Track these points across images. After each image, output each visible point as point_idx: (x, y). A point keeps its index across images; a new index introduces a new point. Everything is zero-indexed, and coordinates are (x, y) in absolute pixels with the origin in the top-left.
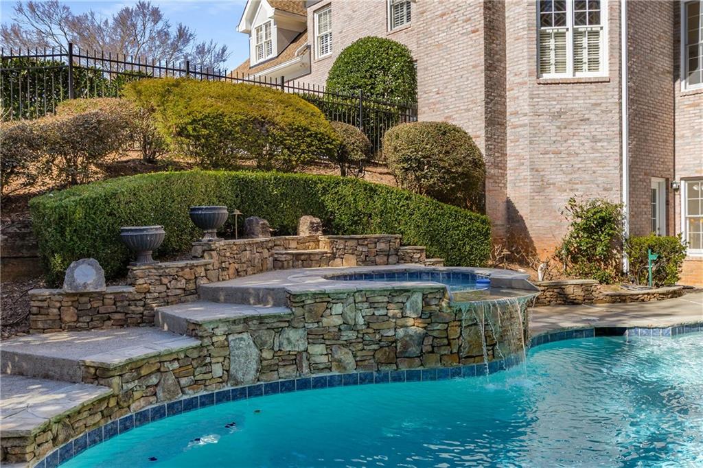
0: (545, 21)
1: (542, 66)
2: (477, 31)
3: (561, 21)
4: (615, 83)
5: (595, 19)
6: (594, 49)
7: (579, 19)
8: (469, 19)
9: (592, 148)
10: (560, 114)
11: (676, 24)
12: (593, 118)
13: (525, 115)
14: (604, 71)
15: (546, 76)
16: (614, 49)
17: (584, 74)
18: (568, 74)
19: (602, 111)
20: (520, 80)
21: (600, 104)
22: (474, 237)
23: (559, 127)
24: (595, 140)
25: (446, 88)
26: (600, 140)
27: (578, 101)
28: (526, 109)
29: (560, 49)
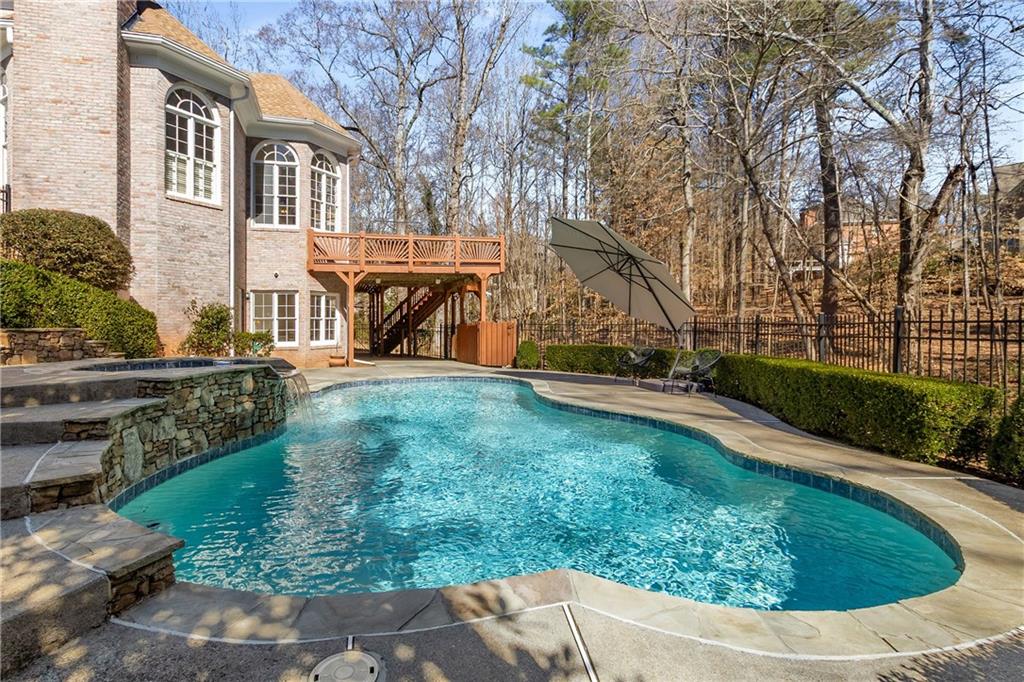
0: (170, 145)
1: (167, 184)
2: (108, 133)
3: (183, 149)
4: (226, 212)
5: (210, 157)
6: (208, 180)
7: (199, 153)
8: (97, 118)
9: (210, 261)
10: (184, 228)
11: (248, 176)
12: (210, 236)
13: (154, 223)
14: (216, 200)
15: (169, 193)
16: (225, 185)
17: (201, 199)
18: (189, 195)
19: (218, 233)
20: (148, 191)
21: (215, 227)
22: (146, 331)
23: (183, 239)
24: (211, 255)
25: (61, 178)
26: (215, 256)
27: (199, 221)
28: (155, 218)
29: (182, 173)
